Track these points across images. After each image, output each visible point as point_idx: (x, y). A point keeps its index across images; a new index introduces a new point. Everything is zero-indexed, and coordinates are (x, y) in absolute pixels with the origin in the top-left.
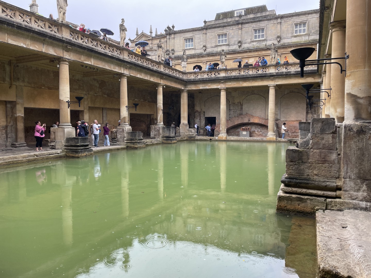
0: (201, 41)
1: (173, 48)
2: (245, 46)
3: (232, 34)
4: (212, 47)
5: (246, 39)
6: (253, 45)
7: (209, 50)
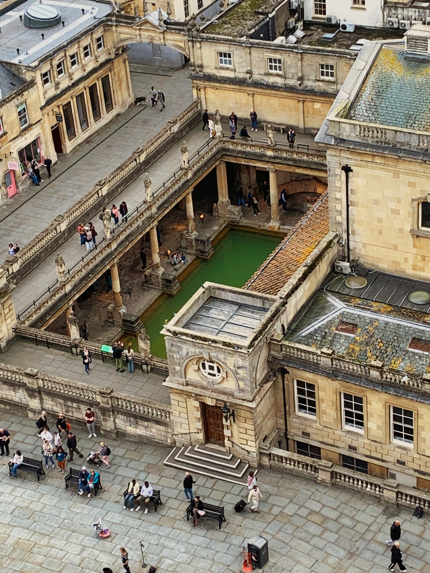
0: (243, 62)
1: (200, 62)
2: (309, 84)
3: (289, 63)
4: (260, 74)
5: (309, 75)
6: (319, 85)
7: (256, 77)
